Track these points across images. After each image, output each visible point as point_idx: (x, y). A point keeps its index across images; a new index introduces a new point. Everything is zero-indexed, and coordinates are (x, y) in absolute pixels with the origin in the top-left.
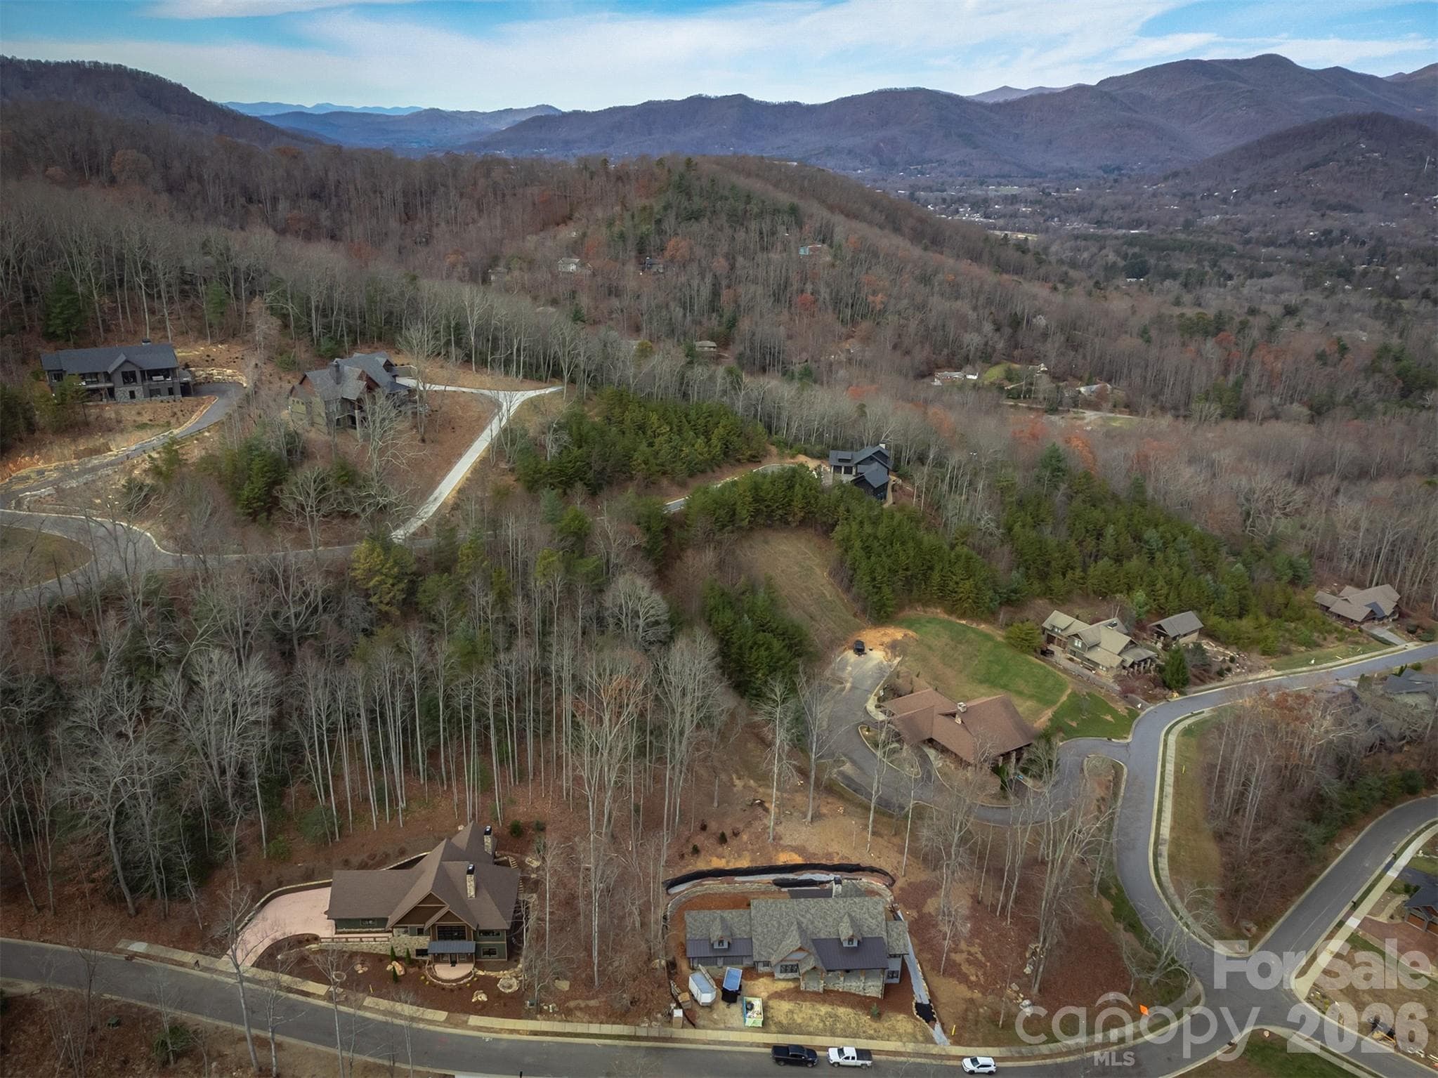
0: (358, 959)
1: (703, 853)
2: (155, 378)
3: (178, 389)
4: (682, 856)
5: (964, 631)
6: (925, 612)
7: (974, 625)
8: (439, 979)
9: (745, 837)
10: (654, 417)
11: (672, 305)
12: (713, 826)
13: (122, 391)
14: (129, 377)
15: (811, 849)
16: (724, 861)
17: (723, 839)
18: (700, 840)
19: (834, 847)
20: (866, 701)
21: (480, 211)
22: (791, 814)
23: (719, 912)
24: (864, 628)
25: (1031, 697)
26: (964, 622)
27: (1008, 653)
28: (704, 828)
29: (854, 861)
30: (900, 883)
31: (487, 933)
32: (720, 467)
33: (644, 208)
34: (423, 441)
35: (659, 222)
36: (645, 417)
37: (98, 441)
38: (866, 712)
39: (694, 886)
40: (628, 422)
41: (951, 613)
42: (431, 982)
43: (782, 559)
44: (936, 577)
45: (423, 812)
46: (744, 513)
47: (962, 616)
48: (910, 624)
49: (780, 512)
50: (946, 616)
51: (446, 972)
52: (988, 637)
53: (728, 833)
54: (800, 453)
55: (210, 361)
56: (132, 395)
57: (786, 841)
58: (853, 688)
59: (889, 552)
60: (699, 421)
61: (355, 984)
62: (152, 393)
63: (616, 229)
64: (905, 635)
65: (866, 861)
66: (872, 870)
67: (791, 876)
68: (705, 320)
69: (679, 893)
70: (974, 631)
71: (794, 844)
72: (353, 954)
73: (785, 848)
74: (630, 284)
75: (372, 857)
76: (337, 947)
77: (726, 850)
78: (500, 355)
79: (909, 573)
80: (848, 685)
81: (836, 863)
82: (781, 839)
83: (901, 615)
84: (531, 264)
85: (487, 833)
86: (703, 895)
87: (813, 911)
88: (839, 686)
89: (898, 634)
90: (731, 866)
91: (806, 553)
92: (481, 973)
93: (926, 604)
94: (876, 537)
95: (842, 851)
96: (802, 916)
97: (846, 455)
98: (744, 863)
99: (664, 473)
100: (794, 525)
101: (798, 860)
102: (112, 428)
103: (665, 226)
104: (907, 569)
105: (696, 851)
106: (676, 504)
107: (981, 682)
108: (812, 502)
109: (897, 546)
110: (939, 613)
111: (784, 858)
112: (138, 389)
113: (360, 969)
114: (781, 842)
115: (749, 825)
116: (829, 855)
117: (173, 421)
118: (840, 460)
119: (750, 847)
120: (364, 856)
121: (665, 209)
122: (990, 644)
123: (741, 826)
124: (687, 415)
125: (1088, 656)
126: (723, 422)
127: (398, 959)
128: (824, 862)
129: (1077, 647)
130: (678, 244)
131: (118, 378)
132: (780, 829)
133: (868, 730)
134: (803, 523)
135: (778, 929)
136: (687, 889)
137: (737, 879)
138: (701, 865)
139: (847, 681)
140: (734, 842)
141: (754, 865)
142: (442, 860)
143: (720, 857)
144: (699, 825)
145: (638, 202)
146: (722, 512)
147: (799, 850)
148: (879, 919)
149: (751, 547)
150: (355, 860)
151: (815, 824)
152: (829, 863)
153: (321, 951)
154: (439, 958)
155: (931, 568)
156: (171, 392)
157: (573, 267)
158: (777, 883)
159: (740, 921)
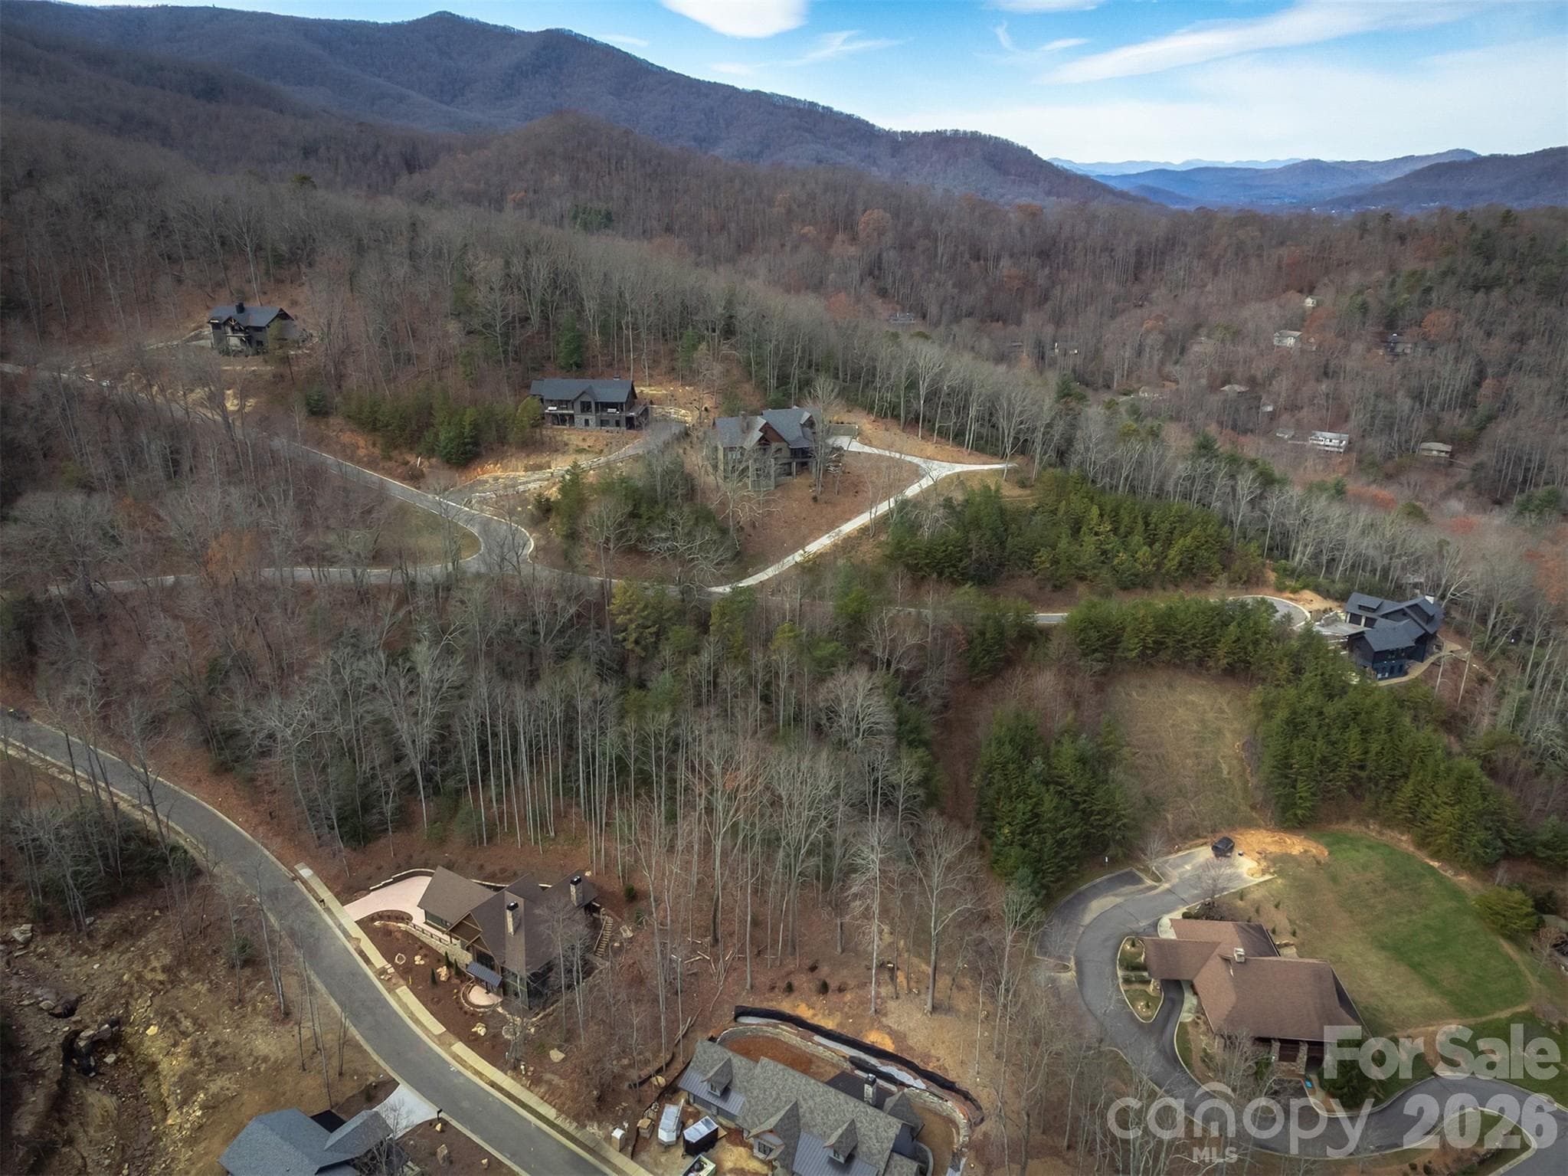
0: (423, 952)
1: (793, 996)
2: (609, 410)
3: (623, 422)
4: (772, 988)
5: (1421, 876)
6: (1380, 833)
7: (1449, 873)
8: (467, 1001)
9: (848, 997)
10: (1095, 510)
11: (1400, 394)
12: (824, 971)
13: (580, 418)
14: (586, 407)
15: (912, 1042)
16: (811, 1012)
17: (824, 988)
18: (801, 981)
19: (940, 1051)
20: (1168, 912)
21: (1216, 273)
22: (919, 994)
23: (730, 1054)
24: (1258, 827)
25: (1445, 993)
26: (1436, 864)
27: (1469, 923)
28: (813, 969)
29: (952, 1076)
30: (987, 1127)
31: (510, 973)
32: (1176, 586)
33: (1414, 273)
34: (815, 499)
35: (1428, 290)
36: (1087, 510)
37: (543, 459)
38: (1155, 925)
39: (768, 1025)
40: (1061, 513)
41: (1422, 843)
42: (458, 998)
43: (1180, 710)
44: (1407, 790)
46: (1131, 646)
47: (1435, 855)
48: (1334, 843)
49: (1195, 652)
50: (1411, 849)
51: (479, 997)
52: (1456, 893)
53: (833, 984)
54: (1305, 587)
55: (673, 399)
56: (587, 422)
57: (890, 1021)
58: (1169, 891)
59: (1333, 738)
60: (1162, 526)
61: (406, 972)
62: (603, 423)
63: (1360, 299)
64: (1306, 851)
65: (965, 1082)
66: (966, 1097)
67: (873, 1061)
68: (1446, 416)
69: (747, 1025)
70: (1441, 880)
71: (895, 1027)
72: (424, 946)
73: (883, 1028)
74: (1351, 363)
75: (503, 871)
76: (417, 934)
77: (820, 1001)
78: (951, 423)
79: (1363, 774)
80: (1167, 886)
81: (929, 1069)
82: (885, 1015)
83: (1335, 827)
84: (1237, 334)
85: (575, 883)
86: (773, 1039)
87: (818, 1100)
88: (1149, 882)
89: (1296, 845)
90: (816, 1021)
91: (1223, 712)
92: (500, 1010)
93: (1387, 823)
94: (1321, 713)
95: (945, 1060)
96: (805, 1099)
97: (1372, 602)
98: (829, 1024)
99: (1082, 578)
100: (1213, 672)
101: (888, 1045)
102: (557, 448)
103: (1434, 295)
104: (1362, 768)
105: (790, 988)
106: (1048, 618)
107: (1383, 947)
108: (1250, 648)
109: (1354, 732)
110: (1404, 842)
111: (874, 1038)
112: (592, 418)
113: (418, 960)
114: (884, 1019)
115: (863, 985)
116: (927, 1057)
117: (606, 450)
118: (1360, 607)
119: (846, 1009)
120: (497, 868)
121: (1444, 274)
122: (1453, 904)
123: (852, 983)
126: (1196, 531)
127: (449, 965)
128: (916, 1061)
130: (1439, 320)
131: (577, 406)
132: (892, 1005)
133: (1133, 945)
134: (1230, 672)
135: (775, 1100)
136: (758, 1025)
137: (817, 1038)
138: (786, 1006)
139: (1167, 881)
140: (833, 997)
141: (839, 1031)
142: (506, 889)
143: (811, 1006)
144: (809, 962)
145: (1409, 264)
146: (1094, 634)
147: (897, 1036)
148: (885, 1146)
149: (1143, 687)
150: (489, 869)
151: (935, 1016)
152: (921, 1065)
153: (407, 934)
154: (479, 981)
155: (1406, 776)
156: (618, 424)
157: (1290, 342)
158: (853, 1061)
159: (746, 1074)
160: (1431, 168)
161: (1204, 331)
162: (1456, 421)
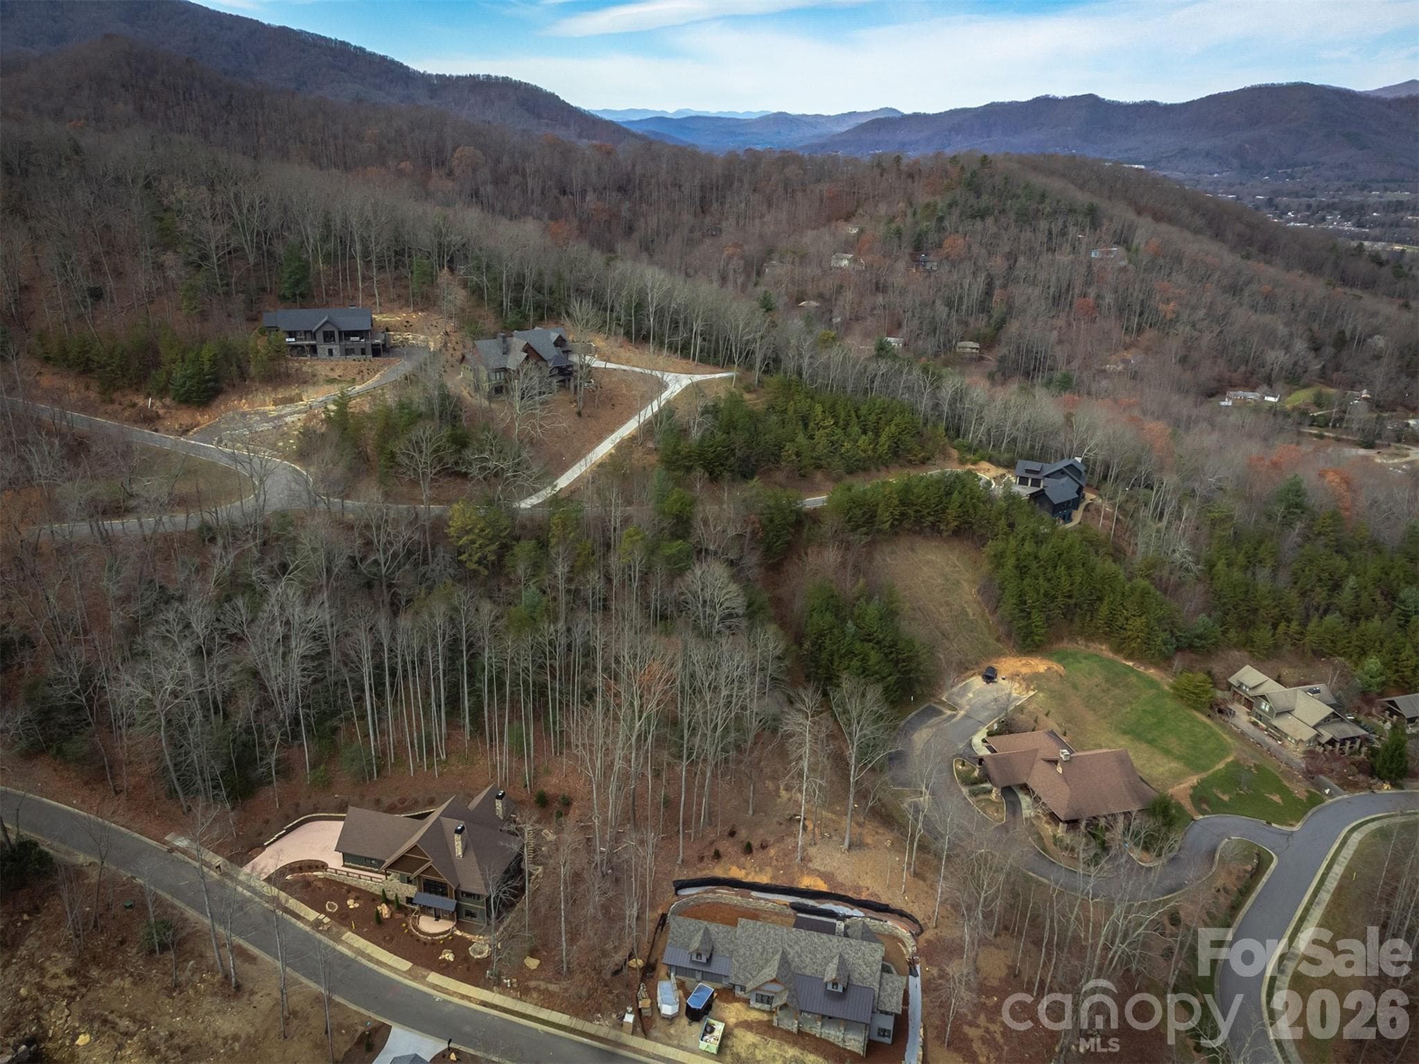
0: (353, 894)
1: (723, 860)
2: (352, 338)
3: (369, 350)
4: (701, 859)
5: (1126, 674)
6: (1087, 646)
7: (1142, 669)
8: (418, 930)
9: (772, 852)
10: (819, 408)
11: (938, 302)
12: (743, 833)
13: (323, 348)
14: (328, 337)
15: (840, 879)
16: (743, 872)
17: (748, 849)
18: (725, 846)
19: (866, 882)
20: (975, 733)
21: (770, 206)
22: (830, 837)
23: (705, 923)
24: (1004, 655)
25: (1179, 758)
26: (1131, 664)
27: (1170, 704)
28: (732, 834)
29: (884, 900)
30: (928, 934)
31: (469, 895)
32: (887, 467)
33: (928, 205)
34: (579, 414)
35: (941, 219)
36: (811, 408)
37: (294, 391)
38: (970, 745)
39: (706, 892)
40: (791, 412)
41: (1118, 650)
42: (410, 931)
43: (925, 569)
44: (1104, 609)
45: (460, 767)
46: (885, 518)
47: (1130, 657)
48: (1062, 658)
49: (931, 518)
50: (1111, 655)
51: (429, 926)
52: (1152, 684)
53: (755, 844)
54: (983, 458)
55: (408, 326)
56: (331, 352)
57: (816, 865)
58: (967, 716)
59: (1049, 576)
60: (870, 418)
61: (343, 918)
62: (348, 352)
63: (893, 226)
64: (1049, 668)
65: (897, 903)
66: (901, 914)
67: (811, 903)
68: (972, 320)
69: (688, 896)
70: (1139, 675)
71: (822, 869)
72: (351, 889)
73: (812, 872)
74: (898, 280)
75: (402, 801)
76: (340, 879)
77: (748, 861)
78: (679, 339)
79: (1072, 602)
80: (962, 713)
81: (863, 898)
82: (810, 861)
83: (1056, 647)
84: (803, 258)
85: (498, 797)
86: (714, 904)
87: (803, 944)
88: (949, 712)
89: (1040, 665)
90: (750, 879)
91: (956, 566)
92: (458, 933)
93: (1090, 638)
94: (1036, 558)
95: (873, 886)
96: (790, 946)
97: (1035, 466)
98: (764, 879)
99: (819, 467)
100: (945, 534)
101: (822, 886)
102: (306, 380)
103: (946, 223)
104: (1070, 597)
105: (717, 855)
106: (814, 501)
107: (1125, 732)
108: (971, 511)
109: (1062, 569)
110: (1104, 650)
111: (807, 882)
112: (336, 348)
113: (351, 904)
114: (810, 865)
115: (781, 839)
116: (858, 889)
117: (358, 378)
118: (1027, 471)
119: (775, 863)
120: (395, 799)
121: (950, 206)
122: (1153, 691)
123: (771, 839)
124: (857, 410)
125: (1275, 722)
126: (897, 420)
127: (388, 902)
128: (850, 894)
129: (1263, 711)
130: (955, 243)
131: (320, 336)
132: (812, 851)
133: (963, 765)
134: (957, 533)
135: (762, 954)
136: (697, 894)
137: (754, 894)
138: (719, 872)
139: (962, 708)
140: (759, 855)
141: (774, 882)
142: (440, 815)
143: (742, 867)
144: (727, 829)
145: (922, 198)
146: (859, 512)
147: (826, 877)
148: (874, 969)
149: (893, 552)
150: (386, 801)
151: (853, 853)
152: (855, 896)
153: (327, 881)
154: (425, 910)
155: (1100, 599)
156: (363, 352)
157: (845, 263)
158: (794, 906)
159: (725, 937)
160: (873, 122)
161: (776, 256)
162: (980, 324)
